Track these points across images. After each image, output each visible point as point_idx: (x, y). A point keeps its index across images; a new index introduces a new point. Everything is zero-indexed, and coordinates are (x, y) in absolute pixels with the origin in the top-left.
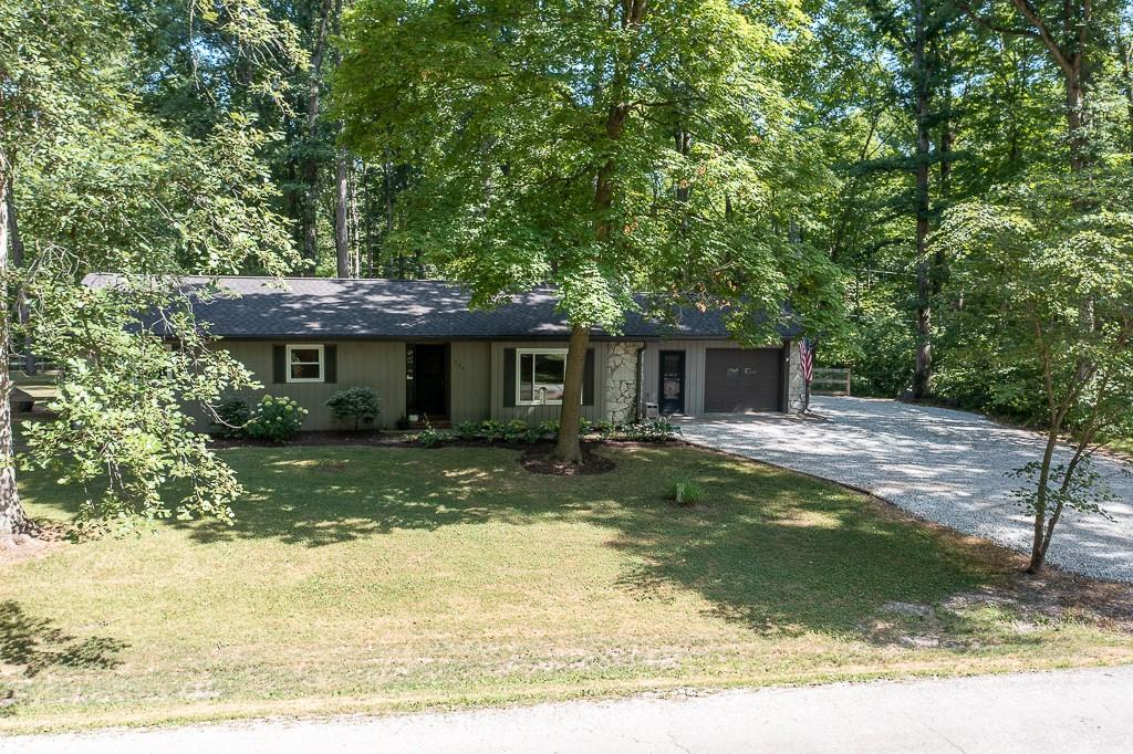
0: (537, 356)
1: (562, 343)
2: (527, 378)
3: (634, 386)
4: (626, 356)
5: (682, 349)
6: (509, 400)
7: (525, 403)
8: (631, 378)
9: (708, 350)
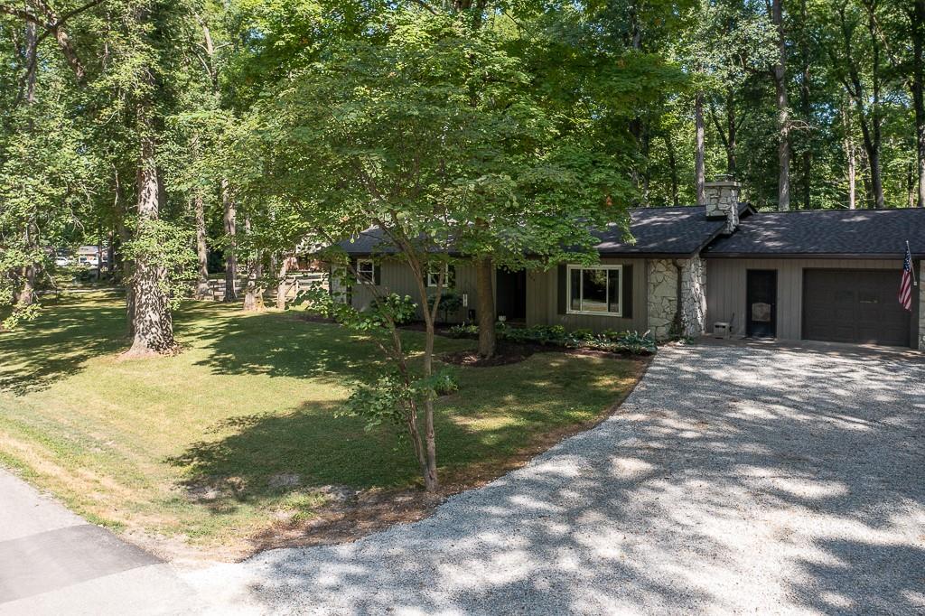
0: (584, 271)
1: (616, 260)
2: (575, 295)
3: (676, 303)
4: (668, 273)
5: (774, 268)
6: (562, 309)
7: (574, 312)
8: (673, 295)
9: (805, 271)
